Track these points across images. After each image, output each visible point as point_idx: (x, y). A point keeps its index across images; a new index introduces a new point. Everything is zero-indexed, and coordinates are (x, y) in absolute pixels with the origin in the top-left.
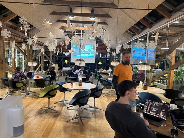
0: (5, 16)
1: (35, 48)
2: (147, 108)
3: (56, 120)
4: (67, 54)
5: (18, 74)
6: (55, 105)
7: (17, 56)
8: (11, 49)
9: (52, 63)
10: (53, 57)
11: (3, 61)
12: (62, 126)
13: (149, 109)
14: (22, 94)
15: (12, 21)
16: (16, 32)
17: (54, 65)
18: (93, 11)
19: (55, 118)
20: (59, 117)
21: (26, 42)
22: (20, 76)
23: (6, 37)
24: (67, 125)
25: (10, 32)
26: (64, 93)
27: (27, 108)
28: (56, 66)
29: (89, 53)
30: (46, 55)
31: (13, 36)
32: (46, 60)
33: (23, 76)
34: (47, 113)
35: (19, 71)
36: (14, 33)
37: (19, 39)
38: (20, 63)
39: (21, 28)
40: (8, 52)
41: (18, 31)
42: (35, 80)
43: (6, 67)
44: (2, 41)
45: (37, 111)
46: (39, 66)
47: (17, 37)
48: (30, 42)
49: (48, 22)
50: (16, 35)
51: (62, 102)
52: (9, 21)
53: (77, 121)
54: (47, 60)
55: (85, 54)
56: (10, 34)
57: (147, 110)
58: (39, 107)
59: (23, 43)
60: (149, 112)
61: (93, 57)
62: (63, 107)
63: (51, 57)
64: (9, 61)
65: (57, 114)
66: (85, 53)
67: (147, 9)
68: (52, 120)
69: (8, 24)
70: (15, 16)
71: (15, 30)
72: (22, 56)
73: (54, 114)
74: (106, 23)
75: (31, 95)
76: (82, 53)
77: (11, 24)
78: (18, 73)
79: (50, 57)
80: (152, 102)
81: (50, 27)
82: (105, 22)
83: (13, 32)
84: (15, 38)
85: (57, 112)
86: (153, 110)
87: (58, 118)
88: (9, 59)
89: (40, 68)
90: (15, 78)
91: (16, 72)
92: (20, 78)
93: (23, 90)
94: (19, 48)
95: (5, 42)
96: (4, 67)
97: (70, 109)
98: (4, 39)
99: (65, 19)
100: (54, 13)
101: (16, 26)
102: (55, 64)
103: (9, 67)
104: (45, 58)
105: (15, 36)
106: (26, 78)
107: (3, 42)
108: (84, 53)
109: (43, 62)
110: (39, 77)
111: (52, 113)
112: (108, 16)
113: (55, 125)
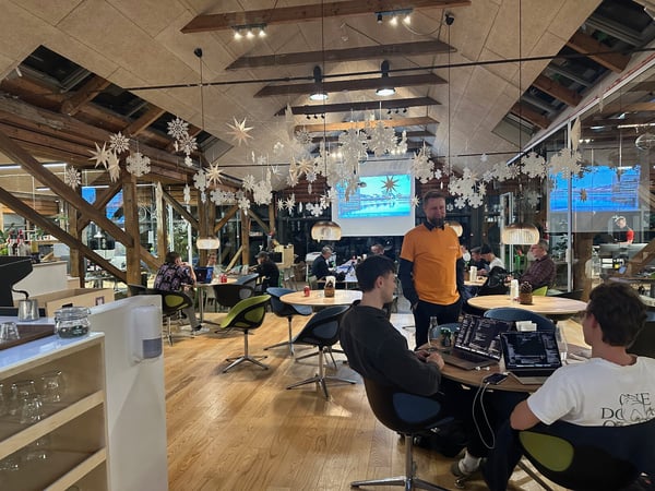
0: (136, 116)
1: (220, 198)
2: (465, 335)
3: (259, 385)
4: (317, 211)
5: (171, 272)
6: (266, 353)
7: (171, 227)
8: (154, 205)
9: (275, 242)
10: (277, 222)
11: (133, 241)
12: (272, 398)
13: (467, 338)
14: (183, 328)
15: (153, 127)
16: (164, 158)
17: (279, 249)
18: (385, 68)
19: (258, 382)
20: (270, 379)
21: (191, 183)
22: (176, 276)
23: (139, 175)
24: (287, 397)
25: (148, 160)
26: (290, 320)
27: (192, 360)
28: (286, 252)
29: (392, 201)
30: (256, 218)
31: (157, 170)
32: (256, 234)
33: (184, 278)
34: (239, 370)
35: (174, 263)
36: (160, 160)
37: (176, 176)
38: (181, 247)
39: (176, 146)
40: (149, 215)
41: (169, 152)
42: (215, 287)
43: (141, 257)
44: (130, 186)
45: (215, 365)
46: (238, 253)
47: (170, 169)
48: (201, 181)
49: (242, 126)
50: (165, 164)
51: (285, 347)
52: (146, 129)
53: (315, 389)
54: (261, 234)
55: (378, 205)
56: (148, 165)
57: (463, 339)
58: (222, 358)
59: (184, 185)
60: (467, 345)
61: (408, 213)
62: (285, 357)
63: (272, 224)
64: (151, 241)
65: (266, 372)
66: (379, 202)
67: (517, 60)
68: (249, 386)
69: (144, 138)
70: (161, 114)
71: (162, 152)
72: (186, 226)
73: (259, 373)
74: (433, 100)
75: (205, 329)
76: (368, 203)
77: (151, 135)
78: (170, 268)
79: (267, 223)
80: (475, 319)
81: (248, 138)
82: (430, 95)
83: (158, 156)
84: (165, 173)
85: (267, 369)
86: (477, 338)
87: (267, 382)
88: (151, 234)
89: (241, 258)
90: (163, 281)
91: (166, 267)
92: (176, 281)
93: (185, 316)
94: (175, 202)
95: (138, 188)
96: (136, 256)
97: (303, 364)
98: (134, 181)
99: (301, 102)
100: (266, 92)
101: (163, 140)
102: (284, 244)
103: (148, 257)
104: (255, 226)
105: (163, 167)
106: (190, 282)
107: (133, 187)
108: (374, 202)
109: (247, 242)
110: (226, 281)
111: (253, 370)
112: (433, 79)
113: (255, 396)
